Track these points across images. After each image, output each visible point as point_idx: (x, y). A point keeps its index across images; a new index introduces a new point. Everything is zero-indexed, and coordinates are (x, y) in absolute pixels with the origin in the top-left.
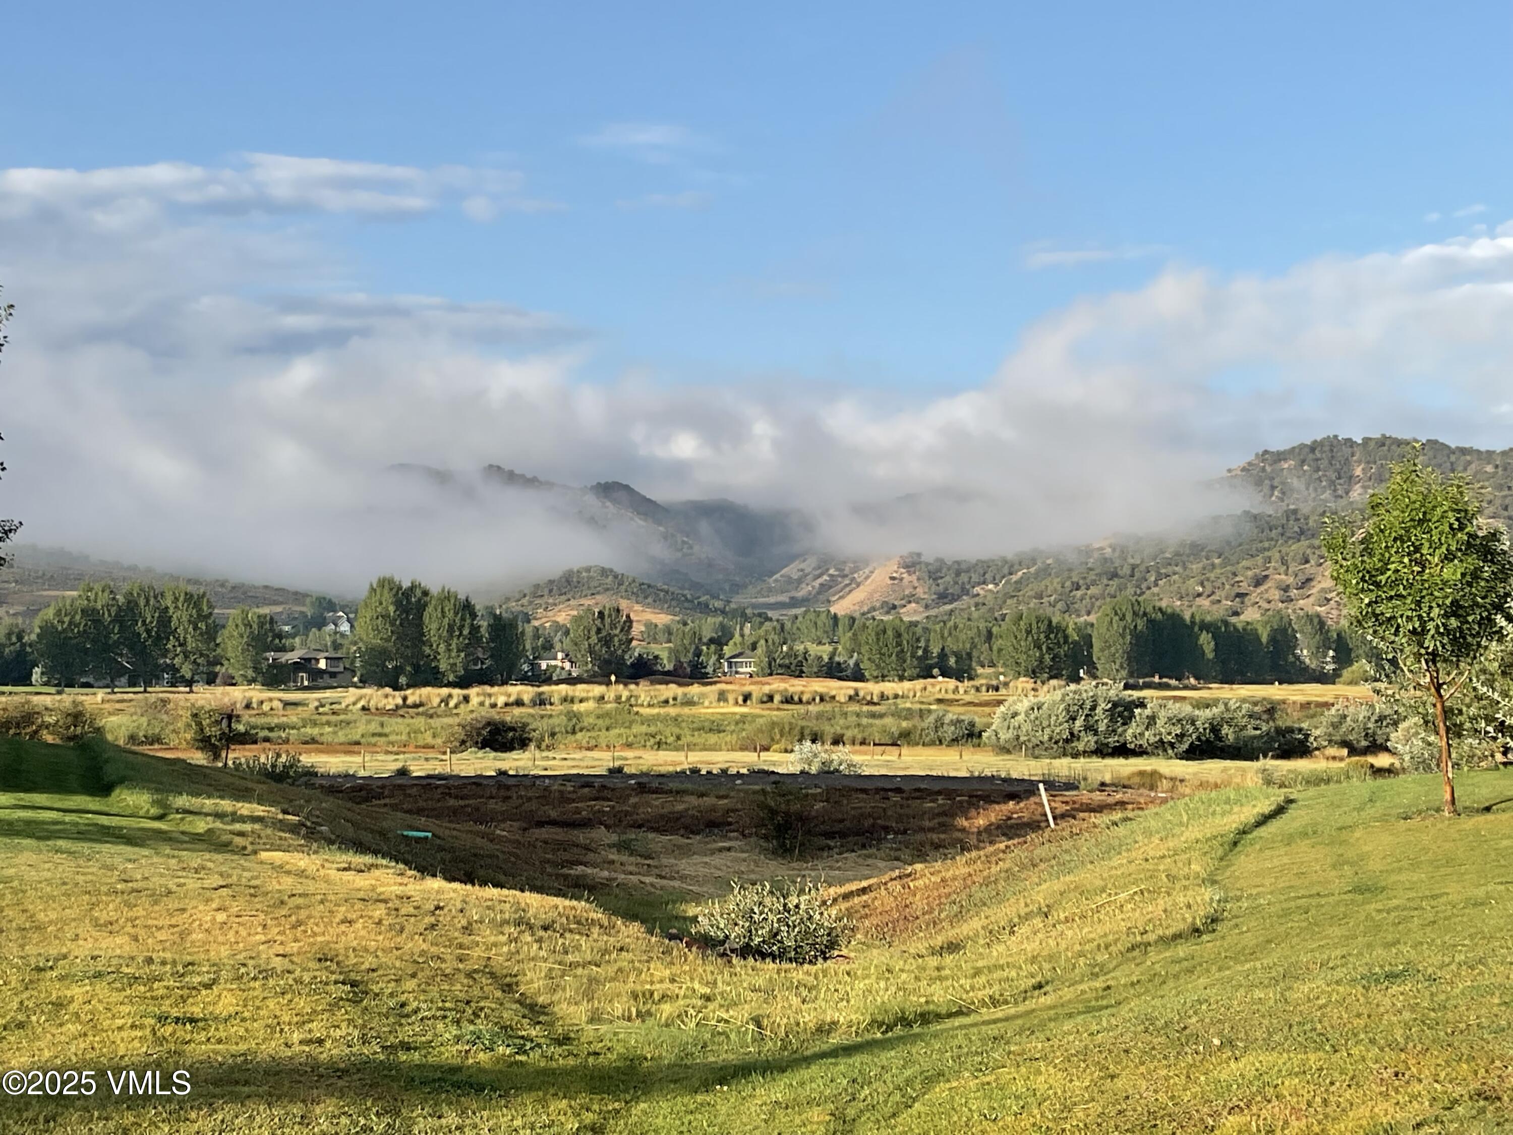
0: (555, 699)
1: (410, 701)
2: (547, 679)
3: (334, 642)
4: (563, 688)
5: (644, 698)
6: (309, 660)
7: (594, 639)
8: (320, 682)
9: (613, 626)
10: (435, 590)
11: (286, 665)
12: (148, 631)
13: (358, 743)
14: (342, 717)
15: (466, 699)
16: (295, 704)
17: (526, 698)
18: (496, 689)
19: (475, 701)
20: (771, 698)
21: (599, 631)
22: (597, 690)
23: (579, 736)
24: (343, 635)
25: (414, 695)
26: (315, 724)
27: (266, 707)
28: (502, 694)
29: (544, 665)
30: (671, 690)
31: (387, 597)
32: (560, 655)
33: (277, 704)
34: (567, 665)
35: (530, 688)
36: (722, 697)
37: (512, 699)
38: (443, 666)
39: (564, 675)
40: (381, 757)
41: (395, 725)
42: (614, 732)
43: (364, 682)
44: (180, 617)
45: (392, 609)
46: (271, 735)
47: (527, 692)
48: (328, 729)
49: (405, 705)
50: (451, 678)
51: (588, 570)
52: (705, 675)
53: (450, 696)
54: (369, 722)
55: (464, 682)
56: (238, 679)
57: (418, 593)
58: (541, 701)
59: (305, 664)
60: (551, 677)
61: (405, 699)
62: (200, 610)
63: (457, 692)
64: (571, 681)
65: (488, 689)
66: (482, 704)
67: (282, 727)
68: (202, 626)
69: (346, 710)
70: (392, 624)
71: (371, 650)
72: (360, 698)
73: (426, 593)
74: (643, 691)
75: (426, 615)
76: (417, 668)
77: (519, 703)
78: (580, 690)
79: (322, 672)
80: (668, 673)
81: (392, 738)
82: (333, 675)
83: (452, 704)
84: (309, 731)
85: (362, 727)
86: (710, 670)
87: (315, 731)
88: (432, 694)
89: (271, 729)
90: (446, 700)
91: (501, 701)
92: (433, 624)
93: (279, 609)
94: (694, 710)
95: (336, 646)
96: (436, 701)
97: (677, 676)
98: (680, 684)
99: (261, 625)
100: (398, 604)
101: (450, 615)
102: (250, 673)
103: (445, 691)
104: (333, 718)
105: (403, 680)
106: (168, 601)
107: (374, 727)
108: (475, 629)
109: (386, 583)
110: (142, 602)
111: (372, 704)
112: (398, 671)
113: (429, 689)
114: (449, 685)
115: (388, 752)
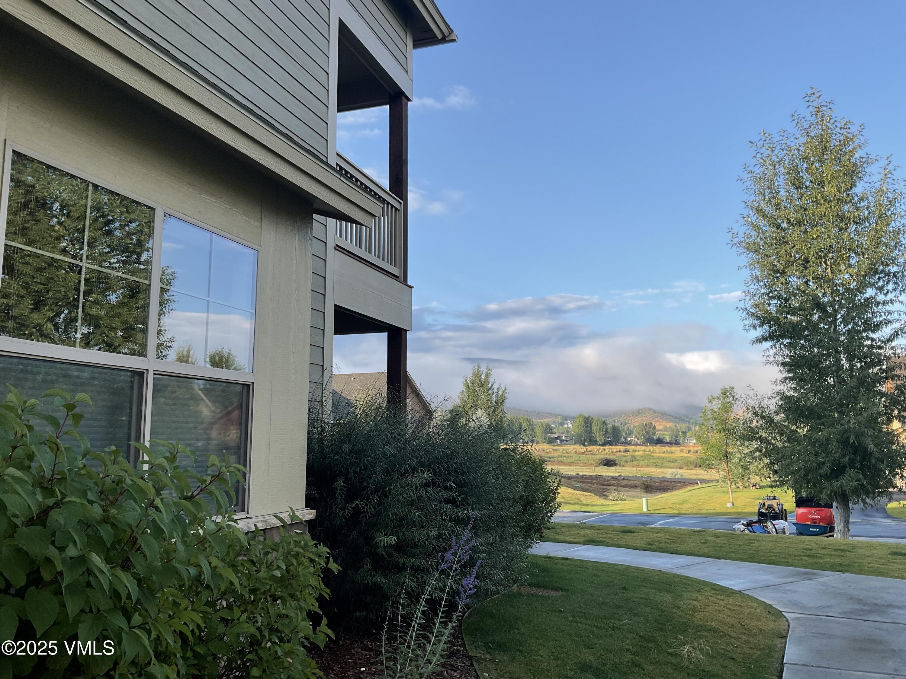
0: (631, 450)
1: (588, 450)
2: (630, 444)
3: (567, 430)
4: (633, 447)
5: (658, 451)
6: (559, 436)
7: (644, 432)
8: (563, 443)
9: (650, 428)
10: (596, 418)
11: (552, 438)
12: (516, 429)
13: (573, 462)
14: (569, 455)
15: (604, 450)
16: (556, 450)
17: (622, 450)
18: (613, 447)
19: (607, 450)
20: (697, 452)
21: (645, 429)
22: (643, 448)
23: (634, 462)
24: (569, 428)
25: (590, 448)
26: (561, 456)
27: (548, 451)
28: (615, 448)
29: (629, 439)
30: (667, 448)
31: (581, 419)
32: (634, 436)
33: (551, 450)
34: (636, 439)
35: (623, 447)
36: (682, 451)
37: (618, 450)
38: (598, 440)
39: (635, 443)
40: (578, 467)
41: (583, 457)
42: (644, 462)
43: (576, 443)
44: (525, 425)
45: (583, 423)
46: (550, 460)
47: (622, 448)
48: (565, 458)
49: (587, 451)
50: (601, 443)
51: (645, 409)
52: (679, 444)
53: (600, 449)
54: (576, 456)
55: (604, 444)
56: (540, 442)
57: (590, 418)
58: (626, 451)
59: (558, 438)
60: (631, 444)
61: (587, 449)
62: (530, 423)
63: (602, 447)
64: (637, 444)
65: (611, 447)
66: (609, 451)
67: (553, 458)
68: (531, 427)
69: (570, 453)
70: (583, 427)
71: (578, 435)
72: (574, 449)
73: (592, 419)
74: (658, 449)
75: (593, 425)
76: (590, 440)
77: (620, 451)
78: (638, 447)
79: (564, 440)
80: (667, 443)
81: (582, 461)
82: (567, 441)
83: (600, 451)
84: (560, 459)
85: (574, 458)
86: (681, 442)
87: (562, 459)
88: (594, 448)
89: (550, 458)
90: (598, 450)
91: (615, 450)
92: (595, 428)
93: (551, 420)
94: (673, 455)
95: (568, 432)
96: (596, 450)
97: (670, 443)
98: (669, 447)
99: (546, 426)
100: (585, 422)
101: (600, 425)
102: (544, 440)
103: (598, 447)
104: (567, 455)
105: (586, 443)
106: (521, 421)
107: (578, 458)
108: (607, 429)
109: (581, 416)
110: (515, 421)
111: (578, 451)
112: (585, 441)
113: (594, 447)
114: (600, 445)
115: (580, 466)
